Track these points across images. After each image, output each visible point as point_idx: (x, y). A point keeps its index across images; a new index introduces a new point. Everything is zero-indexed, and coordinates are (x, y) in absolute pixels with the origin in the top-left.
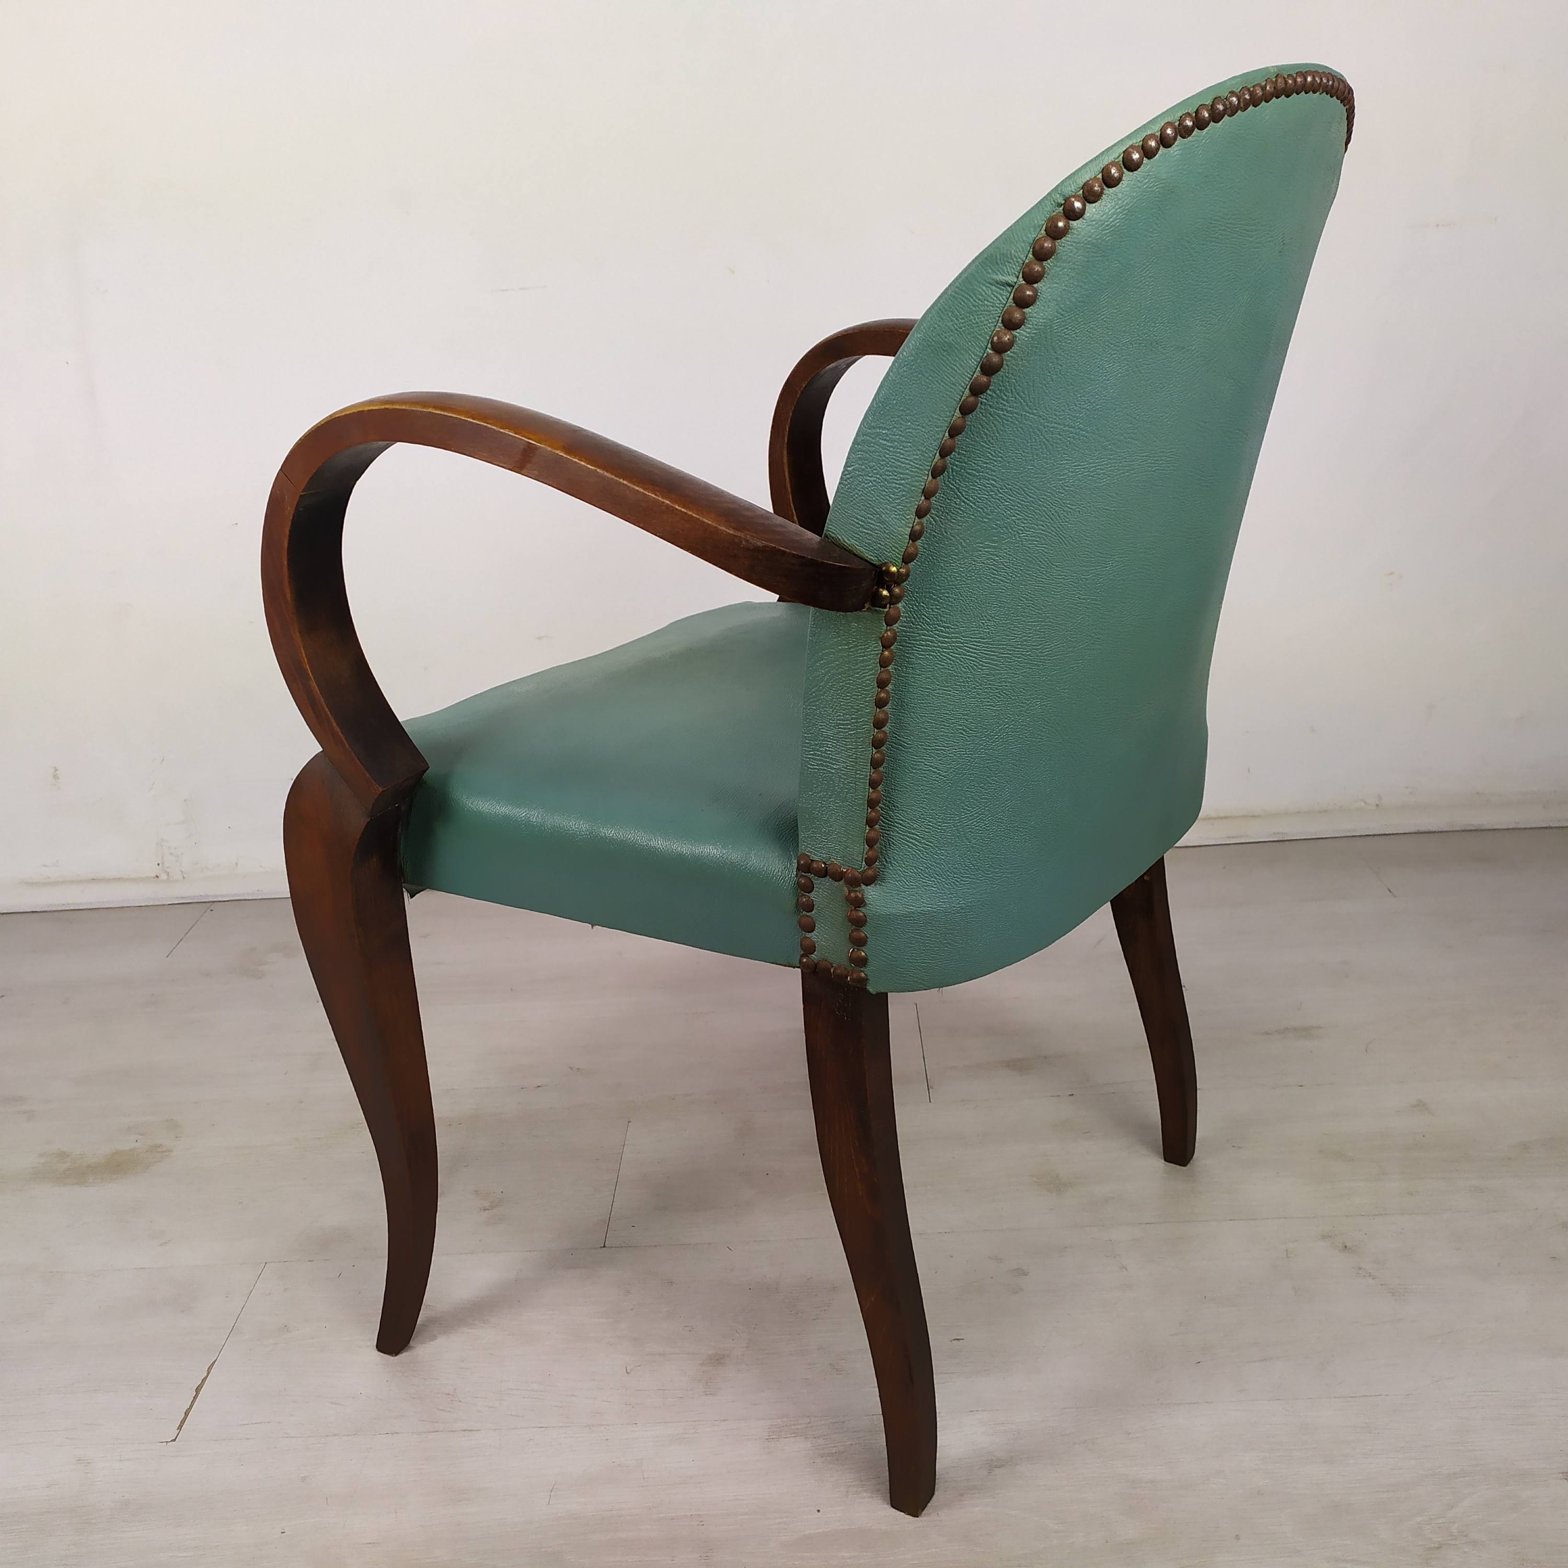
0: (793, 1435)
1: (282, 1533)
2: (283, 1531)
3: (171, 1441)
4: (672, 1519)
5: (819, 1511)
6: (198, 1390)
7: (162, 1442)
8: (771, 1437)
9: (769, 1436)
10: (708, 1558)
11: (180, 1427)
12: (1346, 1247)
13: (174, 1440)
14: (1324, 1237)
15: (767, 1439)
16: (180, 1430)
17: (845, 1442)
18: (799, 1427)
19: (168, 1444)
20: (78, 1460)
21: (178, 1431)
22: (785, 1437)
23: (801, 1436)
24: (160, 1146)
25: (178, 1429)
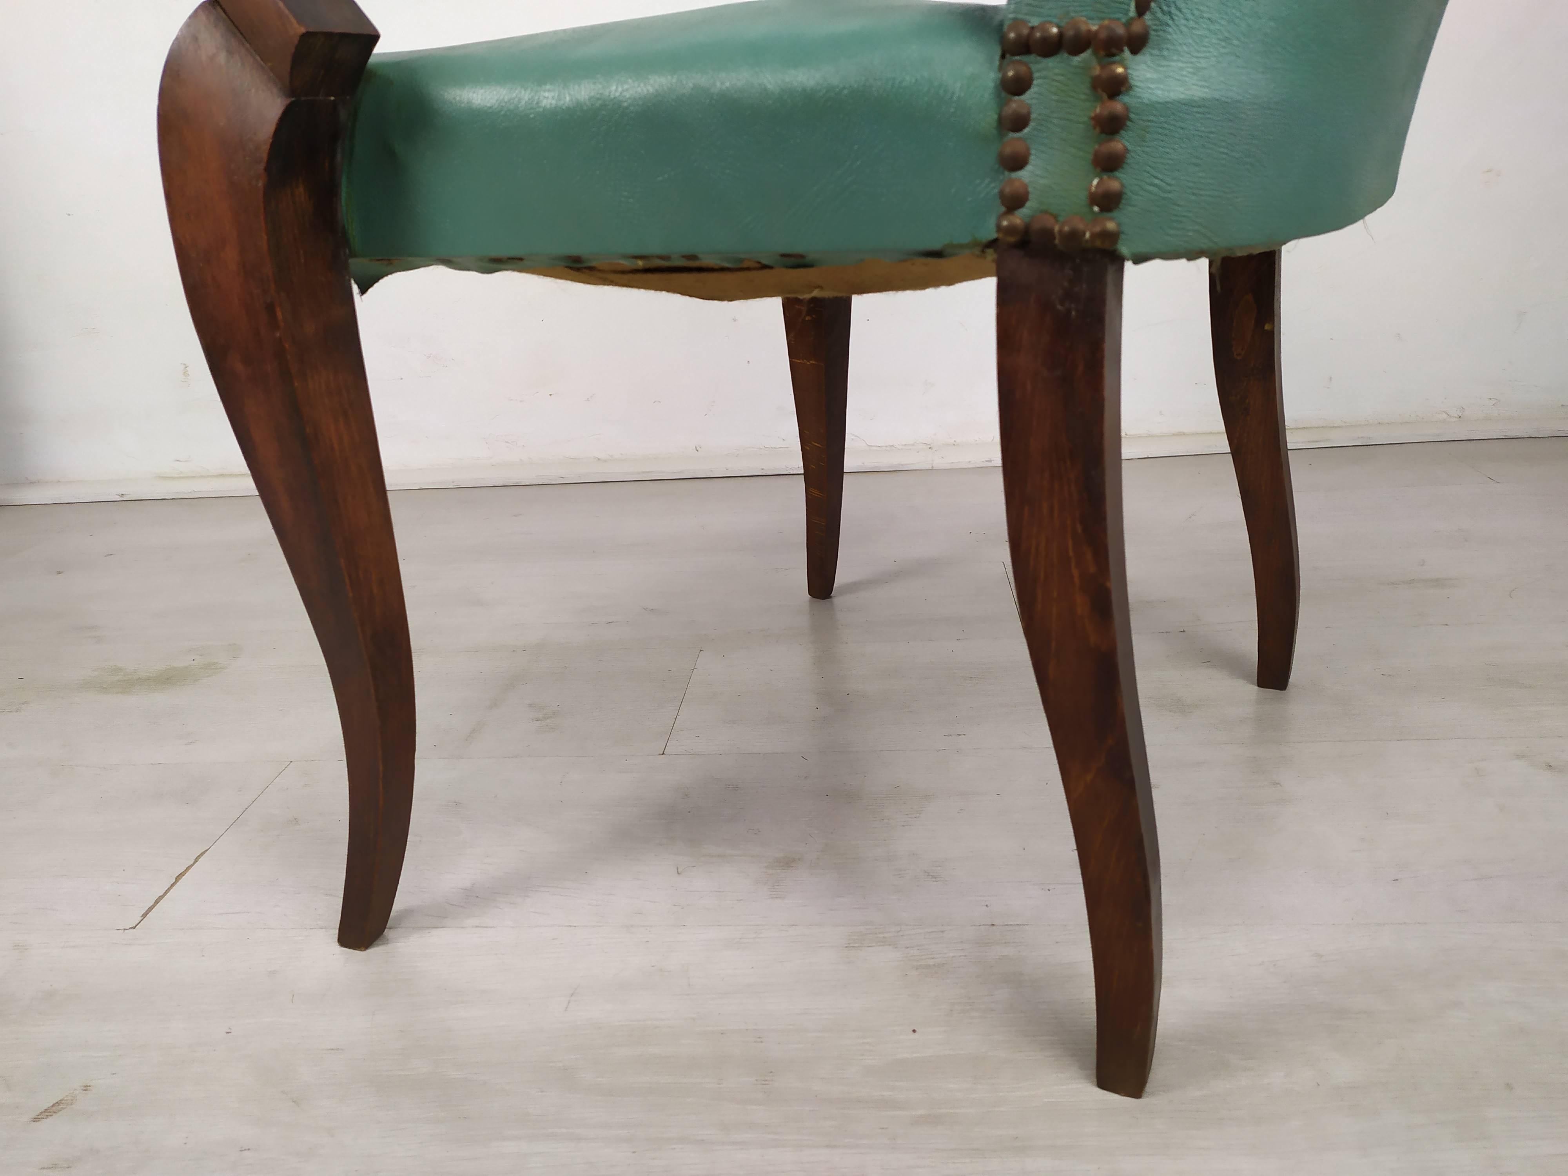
0: (879, 944)
1: (228, 1033)
2: (229, 1031)
3: (130, 928)
4: (722, 1034)
5: (914, 1031)
6: (178, 878)
7: (118, 929)
8: (851, 945)
9: (849, 944)
10: (767, 1083)
11: (144, 915)
12: (1550, 766)
13: (134, 928)
14: (1520, 756)
15: (846, 947)
16: (144, 918)
17: (946, 953)
18: (886, 935)
19: (126, 931)
20: (15, 946)
21: (142, 918)
22: (868, 945)
23: (890, 945)
24: (214, 664)
25: (141, 917)
